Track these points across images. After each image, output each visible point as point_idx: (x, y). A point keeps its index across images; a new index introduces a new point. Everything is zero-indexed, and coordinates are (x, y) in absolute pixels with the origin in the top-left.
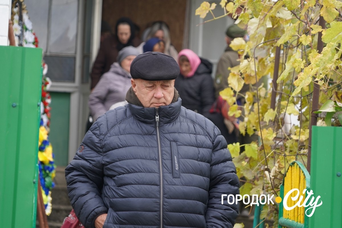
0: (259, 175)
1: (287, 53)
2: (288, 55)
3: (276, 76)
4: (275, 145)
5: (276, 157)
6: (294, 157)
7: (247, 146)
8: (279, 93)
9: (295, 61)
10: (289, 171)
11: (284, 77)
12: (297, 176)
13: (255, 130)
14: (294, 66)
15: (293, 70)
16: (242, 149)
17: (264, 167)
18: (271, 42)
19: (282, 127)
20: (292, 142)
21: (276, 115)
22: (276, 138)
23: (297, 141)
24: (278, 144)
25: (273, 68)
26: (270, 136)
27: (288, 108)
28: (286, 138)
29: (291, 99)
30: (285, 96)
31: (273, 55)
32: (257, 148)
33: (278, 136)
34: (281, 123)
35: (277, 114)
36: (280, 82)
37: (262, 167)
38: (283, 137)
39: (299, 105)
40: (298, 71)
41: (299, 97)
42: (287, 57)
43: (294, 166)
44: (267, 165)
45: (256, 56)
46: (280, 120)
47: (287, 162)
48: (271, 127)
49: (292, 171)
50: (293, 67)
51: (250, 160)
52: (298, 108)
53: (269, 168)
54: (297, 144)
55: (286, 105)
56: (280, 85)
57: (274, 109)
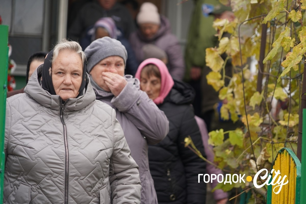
0: (244, 165)
1: (274, 31)
2: (276, 34)
3: (262, 56)
4: (261, 131)
5: (263, 144)
6: (283, 144)
7: (231, 133)
8: (266, 75)
9: (284, 40)
10: (278, 159)
11: (272, 56)
12: (286, 164)
13: (240, 116)
14: (283, 45)
15: (281, 51)
16: (226, 137)
17: (250, 155)
18: (257, 19)
19: (269, 112)
20: (280, 129)
21: (263, 100)
22: (262, 125)
23: (285, 127)
24: (265, 131)
25: (259, 49)
26: (256, 122)
27: (276, 91)
28: (274, 124)
29: (279, 80)
30: (272, 78)
31: (259, 35)
32: (242, 135)
33: (265, 122)
34: (268, 107)
35: (264, 98)
36: (267, 63)
37: (247, 155)
38: (271, 123)
39: (287, 89)
40: (287, 51)
41: (288, 79)
42: (275, 35)
43: (283, 153)
44: (253, 154)
45: (241, 36)
46: (267, 105)
47: (275, 150)
48: (257, 111)
49: (281, 159)
50: (281, 46)
51: (235, 148)
52: (286, 91)
53: (255, 156)
54: (285, 130)
55: (274, 88)
56: (267, 66)
57: (260, 92)
